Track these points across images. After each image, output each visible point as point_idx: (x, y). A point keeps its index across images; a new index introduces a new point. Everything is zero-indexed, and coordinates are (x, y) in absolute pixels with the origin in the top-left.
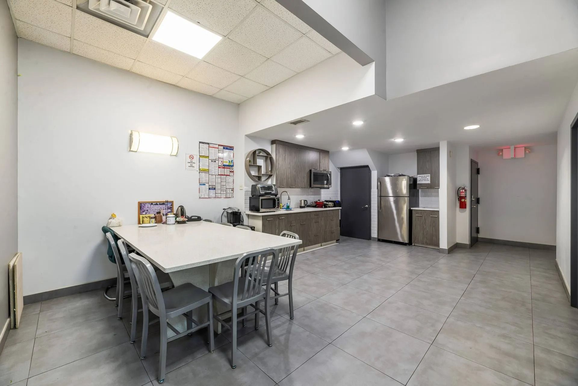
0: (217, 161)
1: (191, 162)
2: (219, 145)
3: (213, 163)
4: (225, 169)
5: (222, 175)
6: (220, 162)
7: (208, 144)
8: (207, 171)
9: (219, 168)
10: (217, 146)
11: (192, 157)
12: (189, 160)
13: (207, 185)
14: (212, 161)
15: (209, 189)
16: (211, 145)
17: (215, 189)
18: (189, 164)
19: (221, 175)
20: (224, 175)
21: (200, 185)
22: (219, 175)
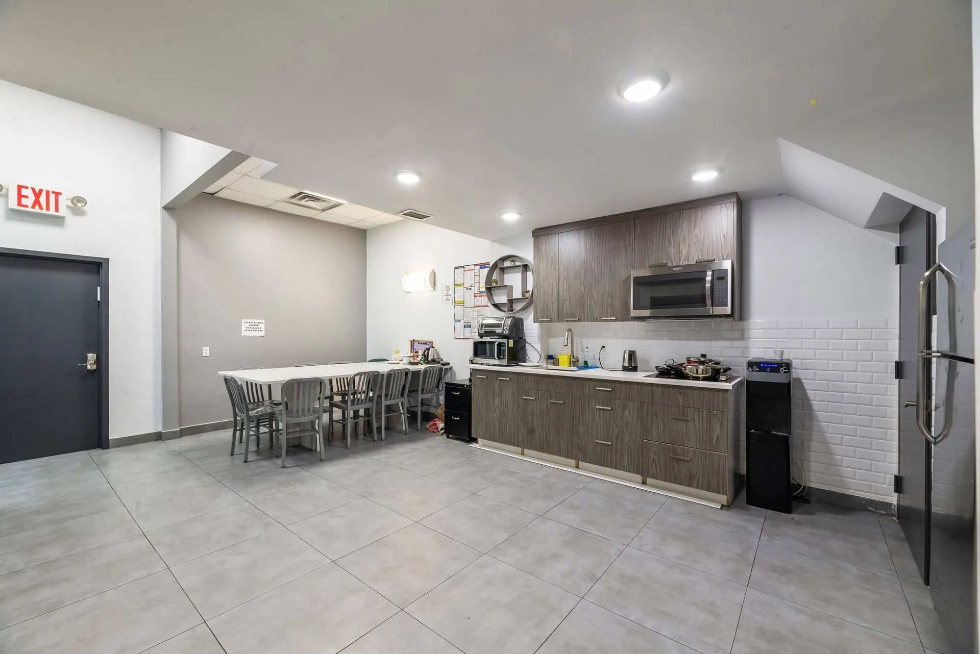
0: (473, 288)
1: (448, 295)
2: (475, 265)
3: (468, 291)
4: (482, 298)
5: (479, 306)
6: (476, 288)
7: (463, 267)
8: (462, 304)
9: (475, 296)
10: (472, 267)
11: (448, 289)
12: (445, 293)
13: (462, 321)
14: (467, 289)
15: (465, 327)
16: (466, 268)
17: (470, 327)
18: (445, 298)
19: (477, 307)
20: (481, 306)
21: (455, 321)
22: (475, 307)
